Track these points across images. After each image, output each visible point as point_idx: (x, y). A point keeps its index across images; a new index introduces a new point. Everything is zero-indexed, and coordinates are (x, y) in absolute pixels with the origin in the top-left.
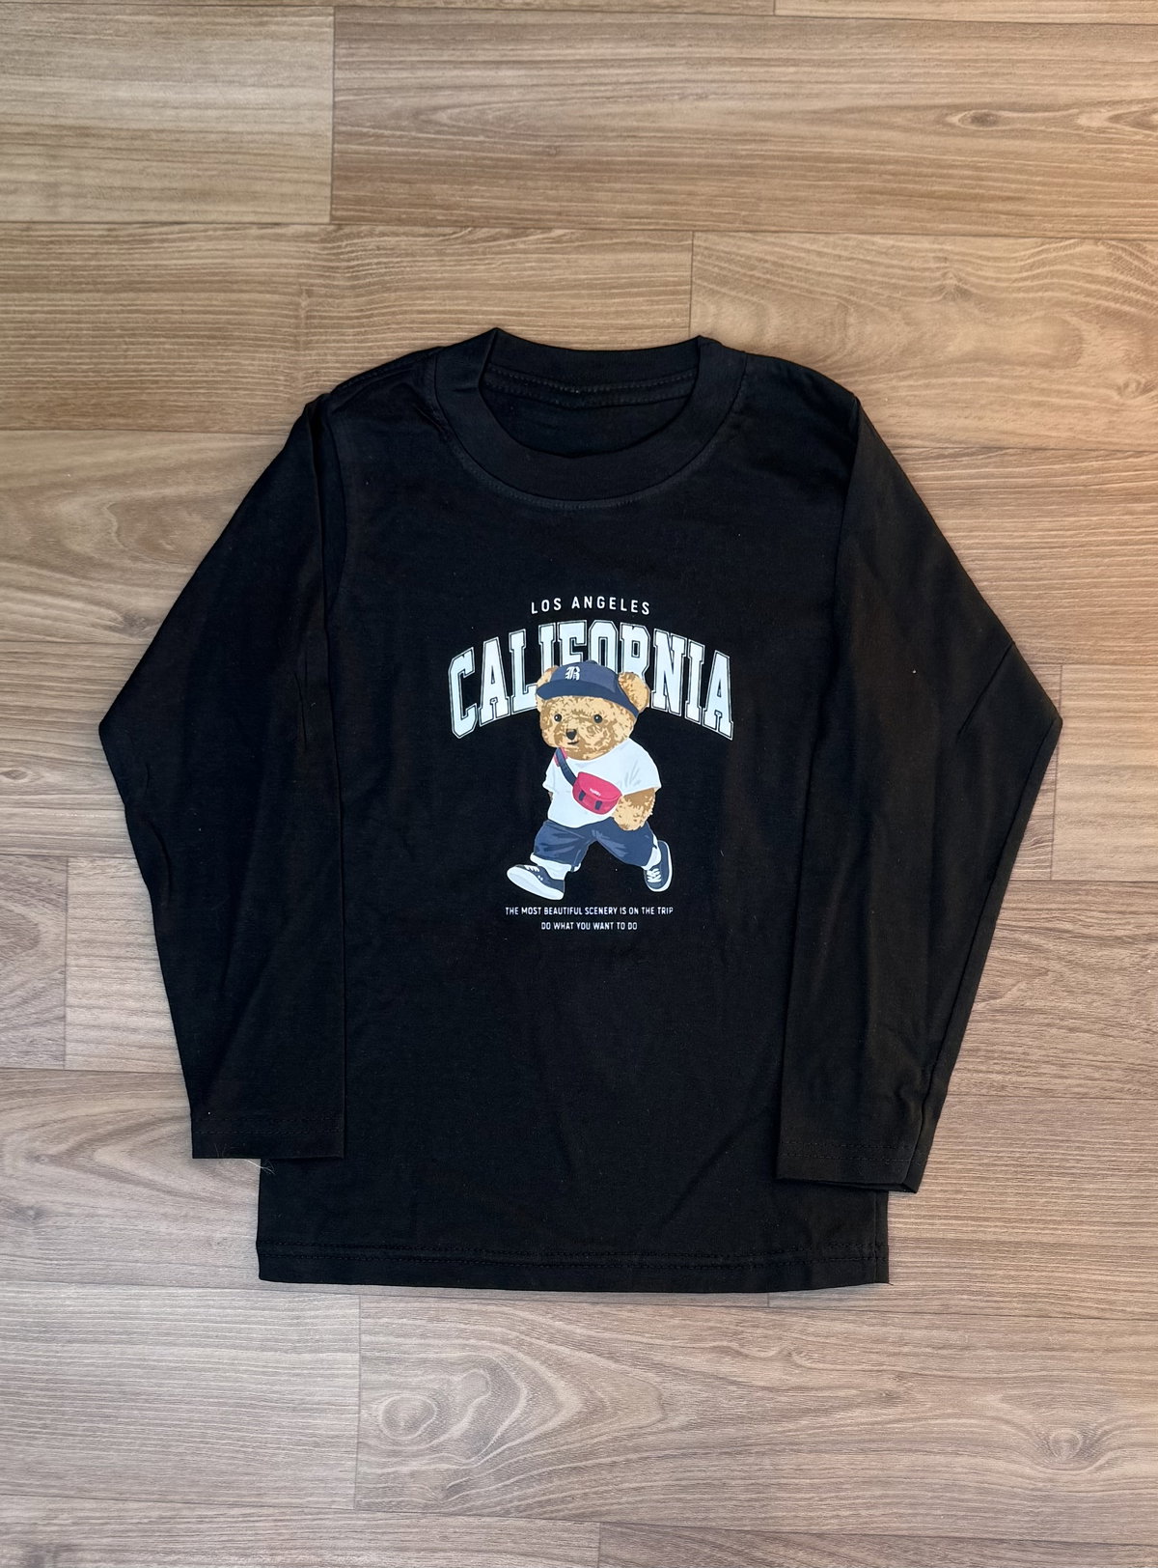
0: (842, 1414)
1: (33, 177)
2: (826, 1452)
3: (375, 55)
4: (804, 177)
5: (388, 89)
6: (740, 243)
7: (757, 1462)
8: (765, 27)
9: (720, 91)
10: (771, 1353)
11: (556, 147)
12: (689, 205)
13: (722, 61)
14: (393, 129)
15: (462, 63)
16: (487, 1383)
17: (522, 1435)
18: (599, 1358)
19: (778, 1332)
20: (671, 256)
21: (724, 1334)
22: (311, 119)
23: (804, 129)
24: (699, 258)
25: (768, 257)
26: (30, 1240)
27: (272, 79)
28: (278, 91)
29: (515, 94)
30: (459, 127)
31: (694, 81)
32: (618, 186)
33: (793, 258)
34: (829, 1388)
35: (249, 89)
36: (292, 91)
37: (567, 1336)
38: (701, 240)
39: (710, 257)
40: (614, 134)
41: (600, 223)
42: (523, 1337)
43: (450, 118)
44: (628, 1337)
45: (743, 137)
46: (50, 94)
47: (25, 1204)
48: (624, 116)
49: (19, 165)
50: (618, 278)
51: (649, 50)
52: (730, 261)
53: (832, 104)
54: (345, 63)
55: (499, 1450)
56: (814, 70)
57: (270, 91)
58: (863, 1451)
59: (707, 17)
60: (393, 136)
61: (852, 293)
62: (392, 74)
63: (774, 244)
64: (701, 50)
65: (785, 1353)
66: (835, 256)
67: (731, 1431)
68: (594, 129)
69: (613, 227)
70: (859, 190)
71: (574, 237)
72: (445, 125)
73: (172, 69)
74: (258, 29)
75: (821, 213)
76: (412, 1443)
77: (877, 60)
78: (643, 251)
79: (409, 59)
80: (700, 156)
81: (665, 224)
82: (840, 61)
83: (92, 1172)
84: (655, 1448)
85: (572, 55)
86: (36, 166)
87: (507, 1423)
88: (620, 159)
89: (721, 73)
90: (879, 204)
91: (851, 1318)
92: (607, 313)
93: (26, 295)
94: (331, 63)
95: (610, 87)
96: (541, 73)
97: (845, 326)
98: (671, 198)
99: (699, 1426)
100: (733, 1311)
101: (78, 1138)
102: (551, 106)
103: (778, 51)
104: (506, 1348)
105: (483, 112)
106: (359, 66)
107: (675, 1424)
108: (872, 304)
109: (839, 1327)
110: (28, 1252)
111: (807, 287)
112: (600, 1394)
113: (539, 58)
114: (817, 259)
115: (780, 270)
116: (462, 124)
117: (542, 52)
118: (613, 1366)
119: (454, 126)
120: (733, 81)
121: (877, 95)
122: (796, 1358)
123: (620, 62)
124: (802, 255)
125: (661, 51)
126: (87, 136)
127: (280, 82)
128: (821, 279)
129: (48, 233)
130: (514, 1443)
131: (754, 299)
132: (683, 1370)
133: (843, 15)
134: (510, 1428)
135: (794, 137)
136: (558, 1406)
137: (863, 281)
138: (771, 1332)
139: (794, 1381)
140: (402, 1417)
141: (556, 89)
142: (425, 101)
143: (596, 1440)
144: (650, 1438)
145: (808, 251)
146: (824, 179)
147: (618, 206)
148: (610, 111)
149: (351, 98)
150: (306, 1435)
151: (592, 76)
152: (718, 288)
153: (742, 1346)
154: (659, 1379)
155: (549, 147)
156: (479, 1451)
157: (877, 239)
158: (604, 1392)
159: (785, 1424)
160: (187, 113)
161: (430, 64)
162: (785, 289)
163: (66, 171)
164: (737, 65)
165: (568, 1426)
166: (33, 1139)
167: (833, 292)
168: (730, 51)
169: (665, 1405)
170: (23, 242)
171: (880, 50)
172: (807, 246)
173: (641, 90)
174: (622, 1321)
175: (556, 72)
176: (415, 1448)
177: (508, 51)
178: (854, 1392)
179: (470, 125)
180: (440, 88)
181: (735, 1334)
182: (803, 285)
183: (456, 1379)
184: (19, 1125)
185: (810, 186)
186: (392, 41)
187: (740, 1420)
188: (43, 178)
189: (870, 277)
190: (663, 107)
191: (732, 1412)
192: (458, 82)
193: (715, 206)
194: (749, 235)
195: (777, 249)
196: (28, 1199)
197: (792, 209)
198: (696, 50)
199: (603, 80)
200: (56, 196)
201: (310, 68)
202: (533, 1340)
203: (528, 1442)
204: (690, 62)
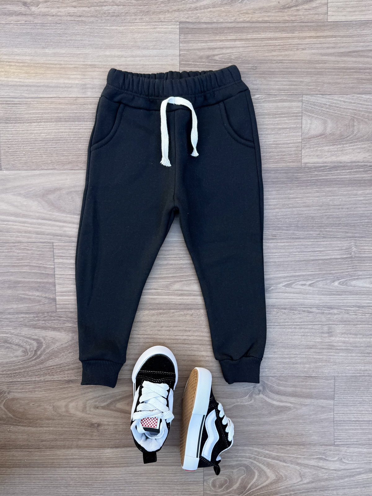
0: (358, 476)
1: (77, 82)
2: (353, 488)
3: (193, 38)
4: (338, 75)
5: (198, 49)
6: (318, 98)
7: (332, 492)
8: (324, 26)
9: (311, 47)
10: (336, 459)
11: (256, 67)
12: (301, 85)
13: (310, 37)
14: (200, 62)
15: (223, 40)
16: (245, 471)
17: (256, 487)
18: (280, 462)
19: (337, 452)
20: (295, 103)
21: (321, 454)
22: (172, 60)
23: (338, 59)
24: (304, 104)
25: (327, 103)
26: (95, 434)
27: (158, 47)
28: (161, 51)
29: (241, 50)
30: (222, 61)
31: (301, 44)
32: (277, 79)
33: (335, 103)
34: (354, 469)
35: (150, 50)
36: (165, 50)
37: (270, 455)
38: (305, 98)
39: (308, 103)
40: (275, 62)
41: (271, 92)
42: (256, 456)
43: (219, 58)
44: (289, 455)
45: (318, 62)
46: (82, 54)
47: (94, 422)
48: (278, 56)
49: (72, 78)
50: (278, 111)
51: (286, 35)
52: (315, 105)
53: (347, 50)
54: (183, 41)
55: (249, 492)
56: (341, 39)
57: (158, 51)
58: (364, 487)
59: (304, 23)
60: (200, 65)
61: (355, 115)
62: (199, 44)
63: (329, 99)
64: (303, 34)
65: (340, 459)
66: (350, 102)
67: (323, 483)
68: (269, 60)
69: (275, 94)
70: (357, 79)
71: (262, 97)
72: (217, 60)
73: (124, 45)
74: (153, 30)
75: (345, 88)
76: (221, 491)
77: (362, 35)
78: (286, 102)
79: (205, 39)
80: (304, 68)
81: (293, 93)
82: (350, 35)
83: (115, 411)
84: (299, 490)
85: (260, 36)
86: (78, 78)
87: (251, 483)
88: (277, 70)
89: (310, 41)
90: (364, 84)
91: (361, 447)
92: (274, 124)
93: (77, 123)
94: (178, 41)
95: (273, 47)
96: (250, 42)
97: (353, 126)
98: (295, 83)
99: (312, 482)
100: (323, 446)
101: (110, 401)
102: (254, 53)
103: (329, 33)
104: (250, 460)
105: (230, 56)
106: (188, 42)
107: (305, 482)
108: (362, 118)
109: (356, 450)
110: (95, 438)
111: (340, 113)
112: (281, 474)
113: (249, 38)
114: (343, 103)
115: (331, 107)
116: (223, 60)
117: (250, 36)
118: (285, 464)
119: (220, 61)
120: (314, 44)
121: (363, 46)
122: (343, 460)
123: (276, 39)
124: (339, 102)
125: (290, 35)
126: (95, 67)
127: (161, 48)
128: (345, 110)
129: (83, 101)
130: (254, 490)
131: (323, 118)
132: (307, 465)
133: (351, 20)
134: (252, 485)
135: (335, 61)
136: (268, 478)
137: (359, 111)
138: (335, 453)
139: (343, 467)
140: (218, 484)
141: (255, 48)
142: (210, 53)
143: (280, 488)
144: (298, 487)
145: (341, 101)
146: (346, 75)
147: (277, 87)
148: (273, 54)
149: (186, 52)
150: (186, 492)
151: (267, 43)
152: (311, 114)
153: (326, 457)
154: (299, 468)
155: (253, 66)
156: (243, 492)
157: (363, 96)
158: (282, 473)
159: (340, 481)
160: (129, 59)
161: (212, 41)
162: (333, 114)
163: (89, 80)
164: (315, 38)
165: (271, 484)
166: (96, 402)
167: (348, 114)
168: (313, 34)
169: (301, 476)
170: (74, 104)
171: (363, 32)
172: (340, 99)
173: (283, 47)
174: (288, 450)
175: (255, 42)
176: (222, 493)
177: (238, 36)
178: (361, 469)
179: (226, 60)
180: (216, 48)
181: (324, 453)
182: (339, 112)
183: (235, 471)
184: (91, 397)
185: (341, 78)
186: (199, 33)
187: (327, 479)
188: (81, 82)
189: (361, 109)
190: (291, 53)
191: (324, 477)
192: (222, 46)
193: (310, 86)
194: (321, 96)
195: (330, 100)
196: (95, 421)
197: (335, 86)
198: (301, 34)
199: (270, 44)
200: (86, 88)
201: (171, 43)
202: (259, 457)
203: (258, 489)
204: (299, 38)
